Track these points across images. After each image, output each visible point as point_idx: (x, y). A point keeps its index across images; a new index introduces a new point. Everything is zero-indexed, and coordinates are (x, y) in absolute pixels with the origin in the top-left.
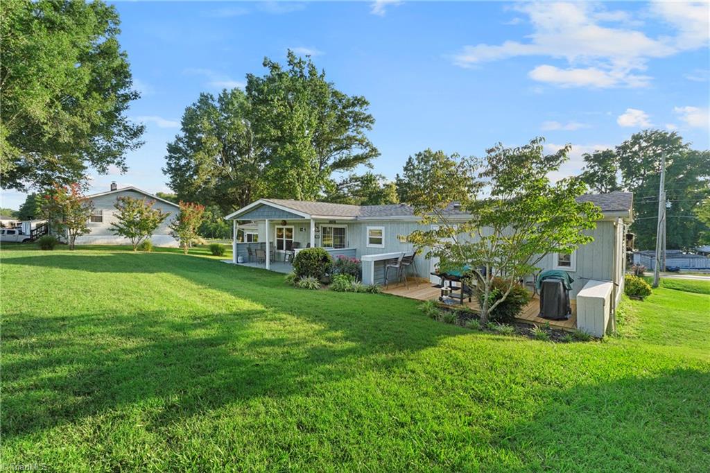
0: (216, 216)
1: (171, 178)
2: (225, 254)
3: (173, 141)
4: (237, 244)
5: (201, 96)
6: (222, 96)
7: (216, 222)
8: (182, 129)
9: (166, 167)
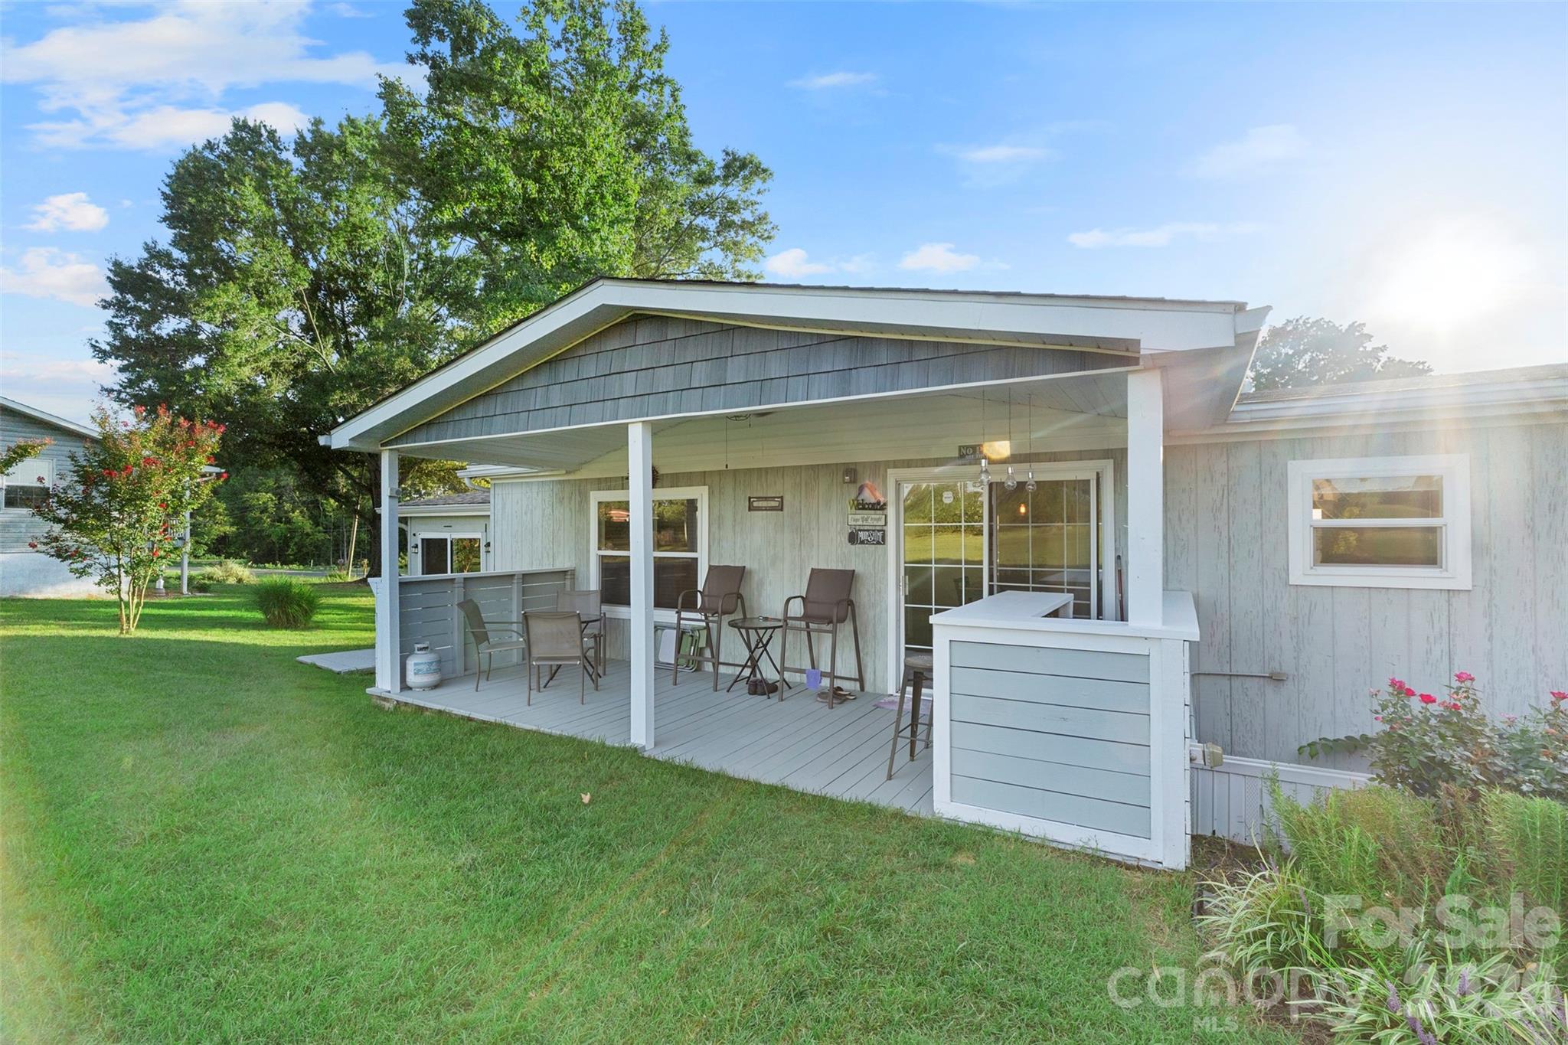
0: (287, 506)
1: (122, 370)
2: (318, 617)
3: (133, 256)
4: (404, 585)
5: (236, 126)
6: (309, 137)
7: (289, 521)
8: (165, 219)
9: (105, 338)
